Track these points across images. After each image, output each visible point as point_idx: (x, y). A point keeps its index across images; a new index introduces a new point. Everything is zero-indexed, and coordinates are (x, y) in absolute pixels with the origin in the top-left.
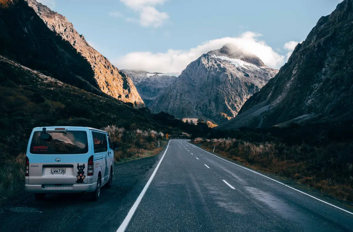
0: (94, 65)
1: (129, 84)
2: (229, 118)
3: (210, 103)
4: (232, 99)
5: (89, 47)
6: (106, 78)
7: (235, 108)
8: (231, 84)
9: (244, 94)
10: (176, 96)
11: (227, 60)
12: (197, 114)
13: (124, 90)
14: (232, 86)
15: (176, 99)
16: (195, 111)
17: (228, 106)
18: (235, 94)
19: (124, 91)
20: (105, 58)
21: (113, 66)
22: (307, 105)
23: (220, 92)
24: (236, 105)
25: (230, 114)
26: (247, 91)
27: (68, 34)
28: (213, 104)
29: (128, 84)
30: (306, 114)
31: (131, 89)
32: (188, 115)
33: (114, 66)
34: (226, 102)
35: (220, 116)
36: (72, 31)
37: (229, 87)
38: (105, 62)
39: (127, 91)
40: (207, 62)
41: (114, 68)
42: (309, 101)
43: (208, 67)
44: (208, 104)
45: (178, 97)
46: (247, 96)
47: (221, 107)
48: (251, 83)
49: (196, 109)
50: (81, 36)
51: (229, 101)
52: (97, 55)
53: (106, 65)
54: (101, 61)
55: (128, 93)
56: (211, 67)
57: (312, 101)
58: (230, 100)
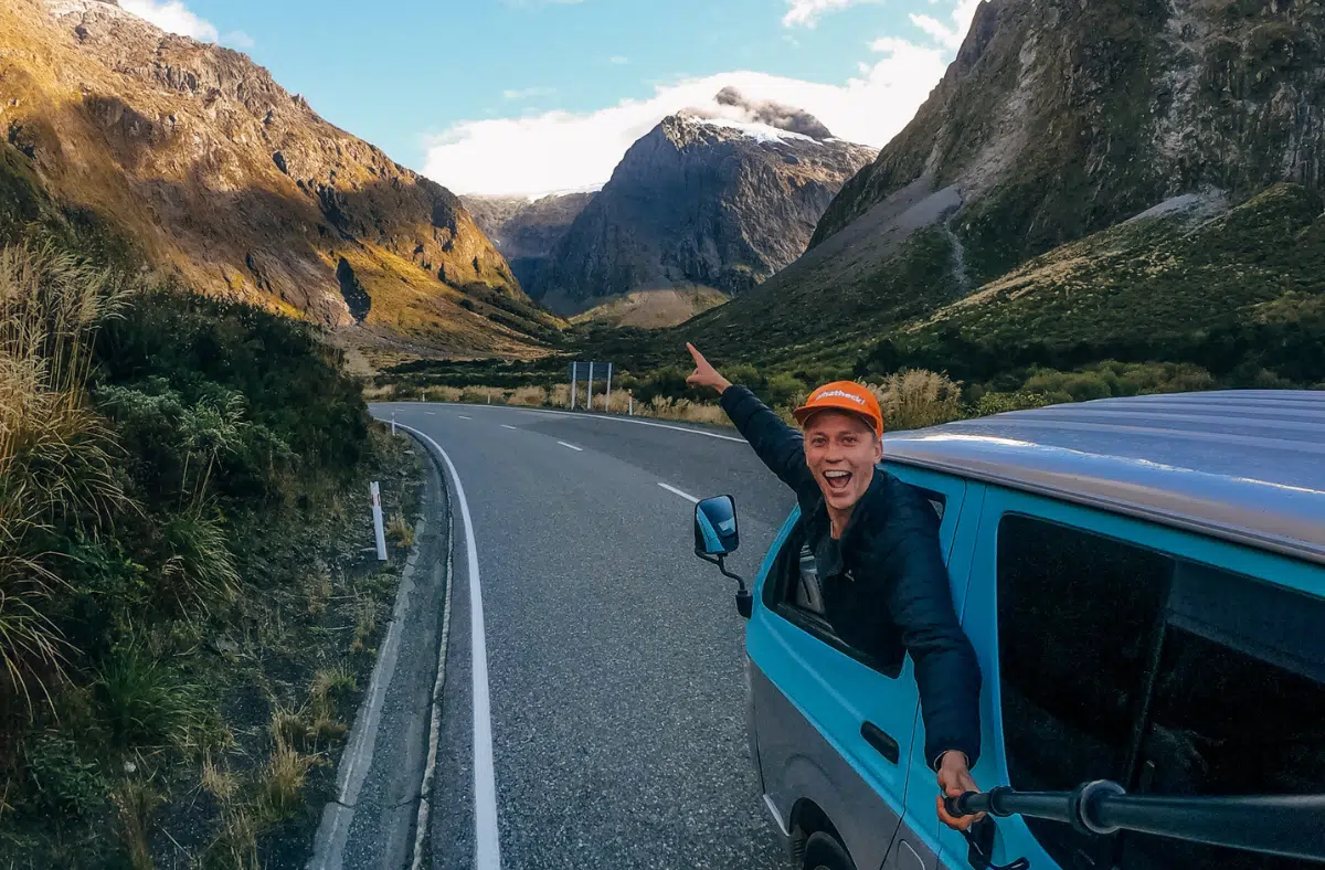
0: (335, 169)
1: (450, 209)
2: (760, 279)
3: (700, 242)
4: (760, 225)
5: (319, 125)
6: (372, 201)
7: (772, 248)
8: (751, 184)
9: (792, 210)
10: (605, 234)
11: (732, 127)
12: (668, 276)
13: (438, 229)
14: (757, 191)
15: (604, 243)
16: (662, 268)
17: (751, 245)
18: (767, 211)
19: (435, 232)
20: (372, 148)
21: (397, 166)
22: (1169, 154)
23: (726, 208)
24: (772, 240)
25: (763, 267)
26: (799, 202)
27: (250, 95)
28: (709, 243)
29: (446, 209)
30: (1179, 193)
31: (458, 224)
32: (644, 281)
33: (404, 166)
34: (744, 233)
35: (733, 273)
36: (264, 87)
37: (750, 193)
38: (373, 159)
39: (444, 232)
40: (679, 135)
41: (402, 172)
42: (1173, 141)
43: (685, 148)
44: (695, 245)
45: (610, 236)
46: (799, 213)
47: (732, 249)
48: (805, 179)
49: (662, 263)
50: (295, 99)
51: (752, 231)
52: (343, 142)
53: (374, 167)
54: (359, 156)
55: (450, 236)
56: (692, 146)
57: (1187, 137)
58: (755, 229)
